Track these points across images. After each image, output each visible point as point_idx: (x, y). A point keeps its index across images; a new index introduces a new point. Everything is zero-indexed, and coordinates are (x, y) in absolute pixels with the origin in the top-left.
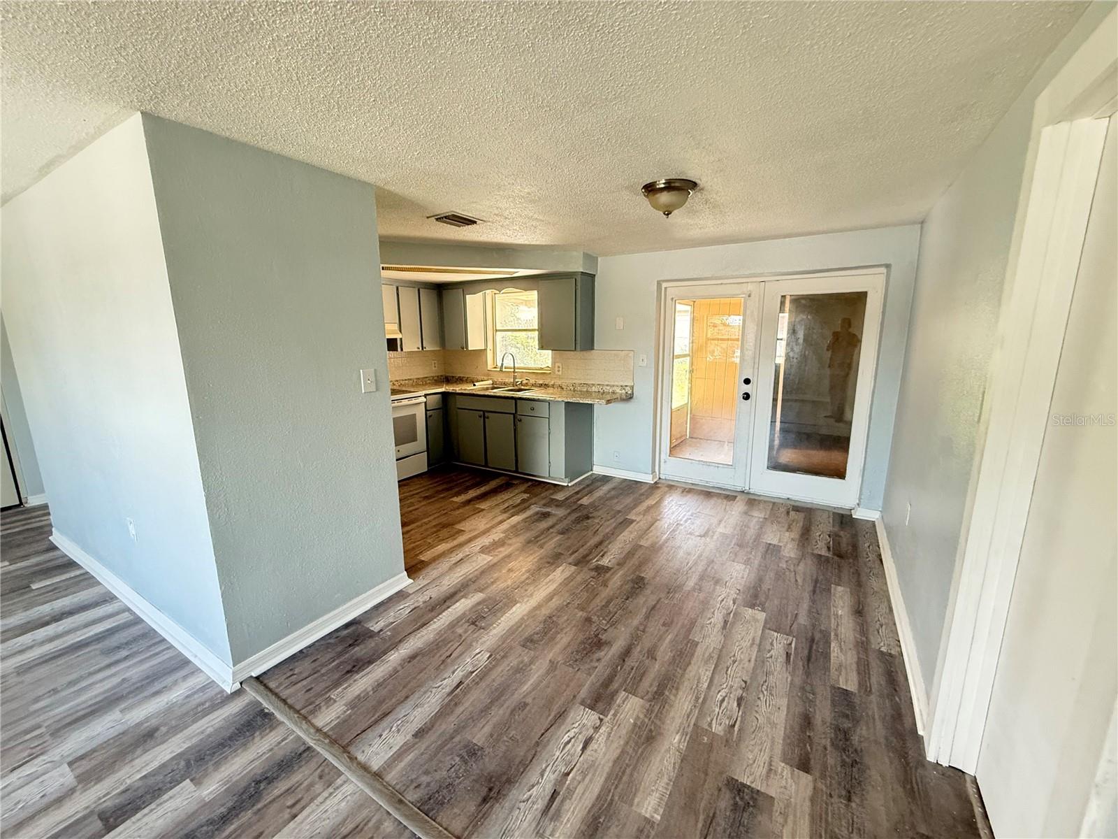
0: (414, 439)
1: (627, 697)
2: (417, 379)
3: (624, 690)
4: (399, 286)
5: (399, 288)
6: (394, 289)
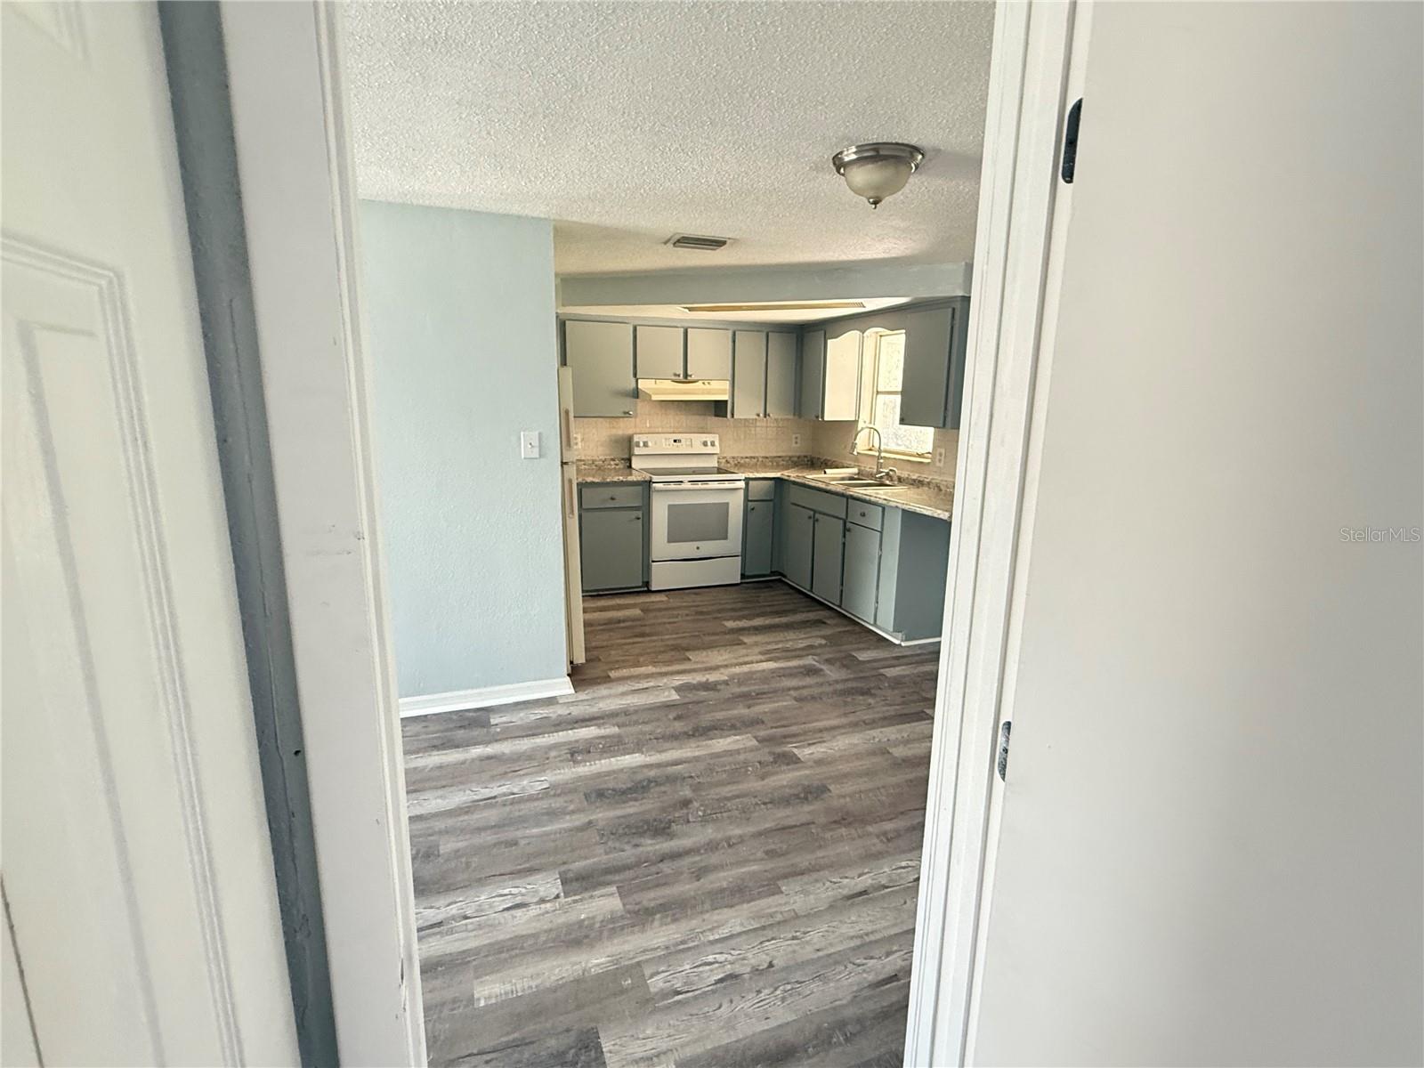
1: (612, 894)
2: (763, 457)
3: (618, 887)
4: (736, 329)
5: (737, 333)
6: (730, 334)
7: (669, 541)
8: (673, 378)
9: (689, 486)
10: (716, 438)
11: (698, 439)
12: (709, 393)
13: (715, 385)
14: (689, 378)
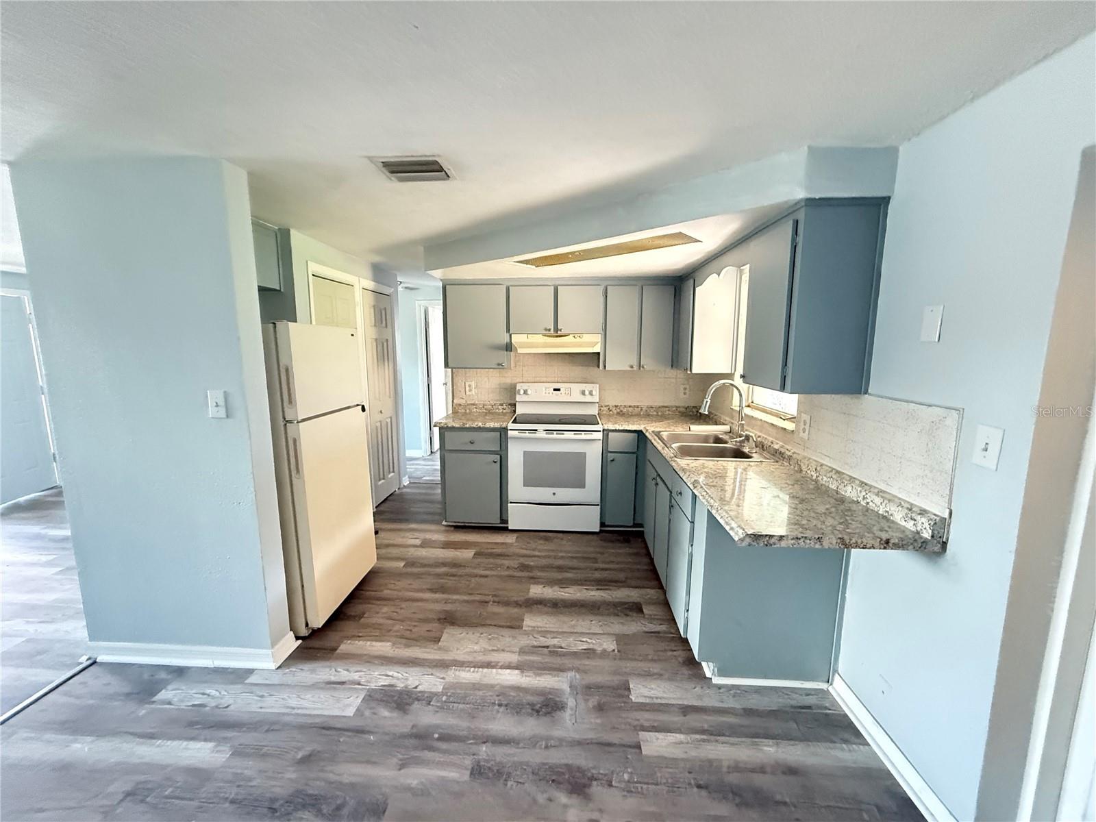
0: (581, 484)
2: (647, 407)
4: (607, 284)
5: (608, 287)
6: (601, 289)
7: (524, 486)
8: (545, 332)
9: (543, 435)
10: (596, 389)
11: (576, 388)
12: (580, 345)
13: (587, 338)
14: (559, 332)
